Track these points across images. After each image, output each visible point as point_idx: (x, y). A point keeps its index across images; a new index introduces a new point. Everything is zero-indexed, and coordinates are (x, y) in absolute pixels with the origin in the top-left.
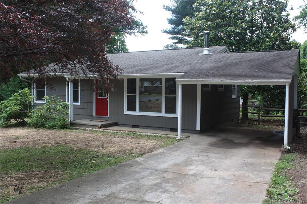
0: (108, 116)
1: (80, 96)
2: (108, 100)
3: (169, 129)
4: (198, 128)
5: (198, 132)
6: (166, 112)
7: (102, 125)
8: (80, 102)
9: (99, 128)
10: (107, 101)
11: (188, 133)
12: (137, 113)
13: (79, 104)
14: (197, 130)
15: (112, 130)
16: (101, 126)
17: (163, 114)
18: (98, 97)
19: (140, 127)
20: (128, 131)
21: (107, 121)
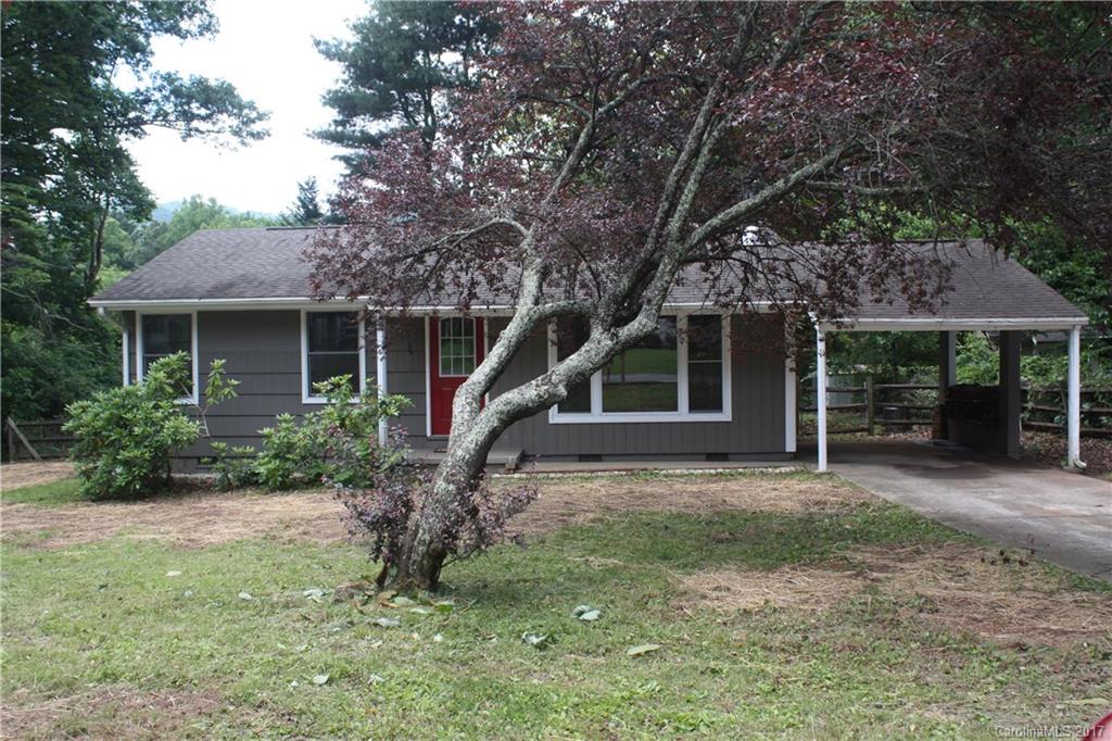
6: (693, 408)
9: (510, 469)
12: (596, 416)
14: (787, 450)
16: (517, 465)
17: (683, 414)
18: (440, 376)
19: (607, 458)
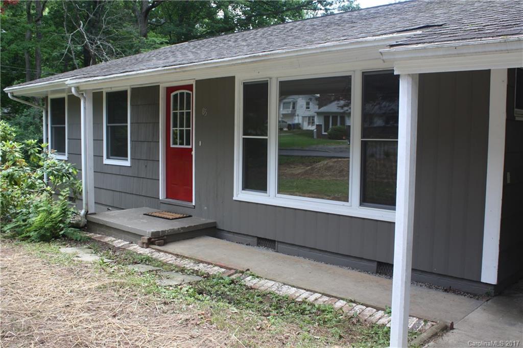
0: (194, 204)
1: (131, 141)
2: (193, 153)
3: (375, 265)
4: (489, 274)
5: (490, 289)
6: (364, 199)
7: (153, 233)
8: (132, 159)
9: (143, 243)
10: (192, 155)
11: (446, 291)
12: (272, 197)
13: (127, 163)
14: (483, 280)
15: (177, 255)
16: (149, 239)
18: (172, 146)
19: (280, 246)
20: (221, 267)
21: (190, 216)
